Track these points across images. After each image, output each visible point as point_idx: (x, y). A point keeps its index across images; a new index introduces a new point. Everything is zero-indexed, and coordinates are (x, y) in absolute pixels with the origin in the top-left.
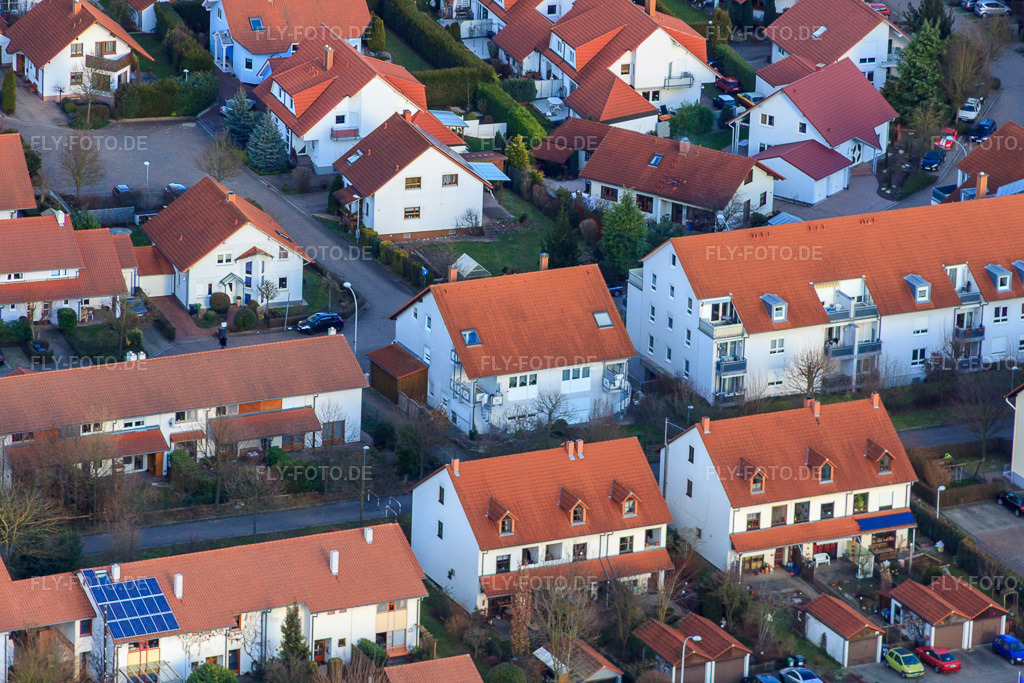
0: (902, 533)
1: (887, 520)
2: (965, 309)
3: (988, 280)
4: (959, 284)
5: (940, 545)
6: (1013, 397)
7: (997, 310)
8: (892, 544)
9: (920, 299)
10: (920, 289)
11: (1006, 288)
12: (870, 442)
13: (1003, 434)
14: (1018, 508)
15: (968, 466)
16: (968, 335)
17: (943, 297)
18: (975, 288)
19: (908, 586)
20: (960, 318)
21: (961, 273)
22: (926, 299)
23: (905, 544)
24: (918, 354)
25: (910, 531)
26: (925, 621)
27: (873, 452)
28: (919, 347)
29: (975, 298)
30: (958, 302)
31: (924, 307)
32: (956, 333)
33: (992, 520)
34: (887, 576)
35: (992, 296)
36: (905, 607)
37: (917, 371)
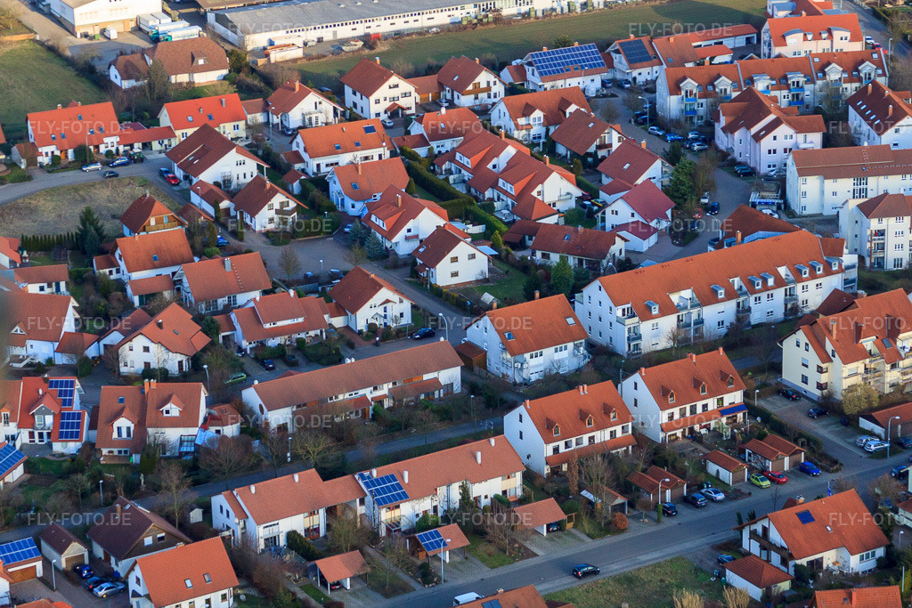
0: (740, 415)
1: (734, 409)
2: (741, 299)
3: (751, 284)
4: (736, 287)
5: (759, 419)
6: (781, 343)
7: (756, 298)
8: (735, 421)
9: (720, 297)
10: (719, 292)
11: (760, 287)
12: (721, 372)
13: (775, 360)
14: (791, 397)
15: (760, 378)
16: (743, 312)
17: (731, 295)
18: (744, 288)
19: (754, 442)
20: (738, 304)
21: (737, 282)
22: (723, 296)
23: (741, 420)
24: (721, 323)
25: (744, 414)
26: (766, 459)
27: (724, 377)
28: (720, 320)
29: (745, 293)
30: (738, 297)
31: (722, 300)
32: (738, 311)
33: (779, 404)
34: (739, 438)
35: (753, 292)
36: (754, 453)
37: (724, 330)
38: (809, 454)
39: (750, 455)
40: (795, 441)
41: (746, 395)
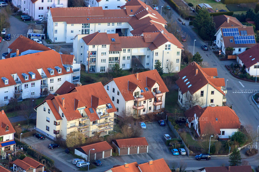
2: (17, 85)
3: (23, 77)
4: (15, 79)
5: (22, 149)
6: (36, 108)
7: (25, 85)
8: (9, 149)
9: (6, 84)
10: (6, 81)
11: (27, 79)
13: (33, 118)
14: (40, 137)
15: (25, 127)
16: (18, 92)
17: (12, 83)
18: (19, 80)
20: (16, 88)
21: (15, 76)
22: (7, 83)
24: (6, 98)
28: (6, 96)
29: (20, 82)
30: (16, 84)
31: (7, 86)
32: (15, 92)
35: (24, 82)
36: (17, 166)
37: (7, 102)
38: (46, 167)
39: (15, 167)
40: (40, 161)
41: (15, 135)
